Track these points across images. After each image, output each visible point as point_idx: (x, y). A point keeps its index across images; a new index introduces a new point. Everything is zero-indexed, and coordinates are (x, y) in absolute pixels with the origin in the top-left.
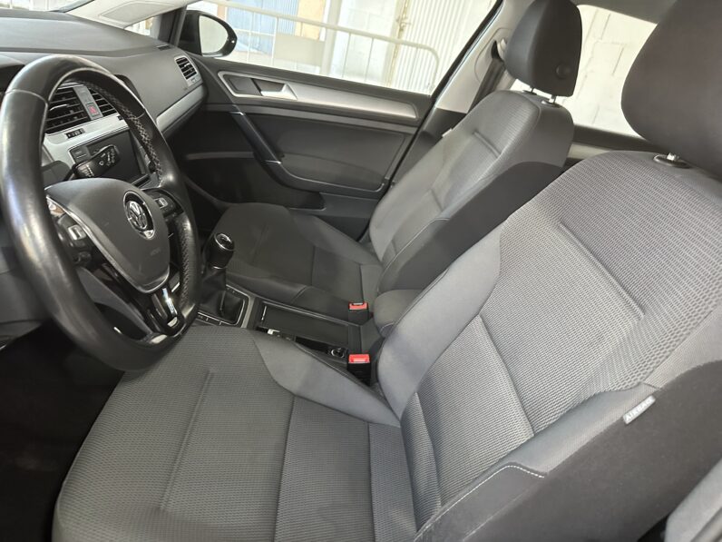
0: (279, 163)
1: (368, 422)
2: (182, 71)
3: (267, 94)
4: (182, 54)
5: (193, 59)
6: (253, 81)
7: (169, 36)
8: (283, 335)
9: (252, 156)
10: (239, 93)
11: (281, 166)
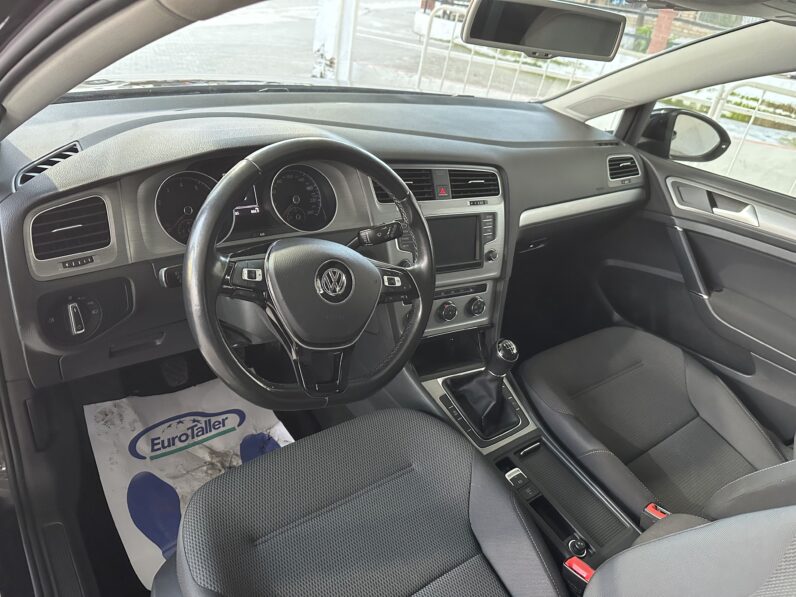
0: (705, 297)
2: (611, 170)
3: (720, 212)
4: (627, 153)
5: (642, 159)
6: (710, 194)
7: (626, 132)
8: (528, 483)
9: (682, 281)
10: (685, 205)
11: (707, 301)
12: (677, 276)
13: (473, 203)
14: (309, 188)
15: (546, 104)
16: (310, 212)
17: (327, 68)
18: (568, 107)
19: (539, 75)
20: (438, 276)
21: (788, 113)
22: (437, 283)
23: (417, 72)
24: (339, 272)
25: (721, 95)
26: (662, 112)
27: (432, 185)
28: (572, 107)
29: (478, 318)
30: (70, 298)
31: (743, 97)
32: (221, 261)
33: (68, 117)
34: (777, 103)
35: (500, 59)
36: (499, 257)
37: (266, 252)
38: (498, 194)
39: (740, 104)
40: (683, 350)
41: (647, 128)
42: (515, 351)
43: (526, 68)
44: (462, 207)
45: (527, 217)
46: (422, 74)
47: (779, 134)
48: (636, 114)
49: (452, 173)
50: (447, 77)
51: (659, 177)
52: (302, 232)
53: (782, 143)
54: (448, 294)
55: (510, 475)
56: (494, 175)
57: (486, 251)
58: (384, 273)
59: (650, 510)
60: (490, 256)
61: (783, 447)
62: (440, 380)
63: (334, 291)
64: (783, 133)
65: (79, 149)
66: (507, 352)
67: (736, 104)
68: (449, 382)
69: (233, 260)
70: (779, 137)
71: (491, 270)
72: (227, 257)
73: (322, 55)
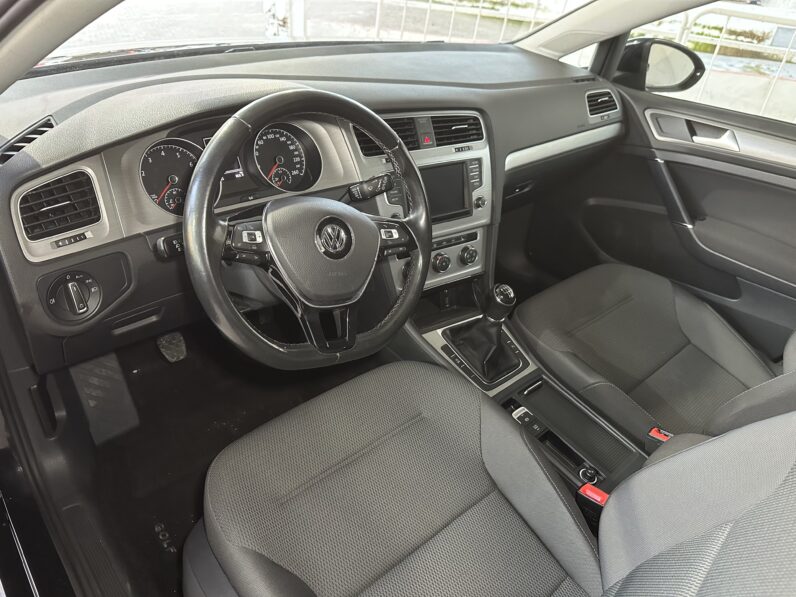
0: (690, 226)
1: (567, 573)
2: (590, 106)
3: (700, 140)
4: (605, 88)
5: (620, 94)
6: (689, 123)
7: (601, 67)
8: (533, 421)
9: (666, 213)
10: (664, 136)
11: (692, 232)
12: (661, 209)
13: (459, 150)
14: (292, 148)
15: (518, 44)
16: (295, 173)
17: (281, 28)
18: (540, 46)
19: (499, 19)
20: (434, 227)
21: (749, 40)
22: (434, 234)
23: (374, 24)
24: (337, 228)
25: (685, 25)
26: (635, 43)
27: (416, 134)
28: (545, 46)
29: (471, 267)
30: (68, 277)
31: (704, 27)
32: (221, 225)
33: (35, 92)
34: (739, 30)
35: (457, 5)
36: (488, 203)
37: (261, 214)
38: (482, 139)
39: (702, 34)
40: (672, 282)
41: (622, 60)
42: (512, 295)
43: (486, 13)
44: (447, 155)
45: (513, 160)
46: (380, 27)
47: (742, 62)
48: (610, 47)
49: (435, 120)
50: (405, 29)
51: (638, 110)
52: (290, 194)
53: (745, 71)
54: (440, 245)
55: (517, 414)
56: (476, 119)
57: (474, 199)
58: (381, 226)
59: (654, 434)
60: (480, 203)
61: (772, 364)
62: (440, 331)
63: (335, 248)
64: (746, 61)
65: (54, 124)
66: (506, 296)
67: (698, 34)
68: (448, 332)
69: (232, 223)
70: (741, 65)
71: (481, 217)
72: (224, 220)
73: (274, 16)
